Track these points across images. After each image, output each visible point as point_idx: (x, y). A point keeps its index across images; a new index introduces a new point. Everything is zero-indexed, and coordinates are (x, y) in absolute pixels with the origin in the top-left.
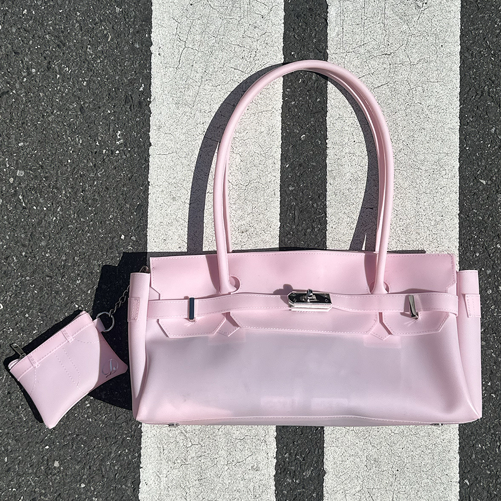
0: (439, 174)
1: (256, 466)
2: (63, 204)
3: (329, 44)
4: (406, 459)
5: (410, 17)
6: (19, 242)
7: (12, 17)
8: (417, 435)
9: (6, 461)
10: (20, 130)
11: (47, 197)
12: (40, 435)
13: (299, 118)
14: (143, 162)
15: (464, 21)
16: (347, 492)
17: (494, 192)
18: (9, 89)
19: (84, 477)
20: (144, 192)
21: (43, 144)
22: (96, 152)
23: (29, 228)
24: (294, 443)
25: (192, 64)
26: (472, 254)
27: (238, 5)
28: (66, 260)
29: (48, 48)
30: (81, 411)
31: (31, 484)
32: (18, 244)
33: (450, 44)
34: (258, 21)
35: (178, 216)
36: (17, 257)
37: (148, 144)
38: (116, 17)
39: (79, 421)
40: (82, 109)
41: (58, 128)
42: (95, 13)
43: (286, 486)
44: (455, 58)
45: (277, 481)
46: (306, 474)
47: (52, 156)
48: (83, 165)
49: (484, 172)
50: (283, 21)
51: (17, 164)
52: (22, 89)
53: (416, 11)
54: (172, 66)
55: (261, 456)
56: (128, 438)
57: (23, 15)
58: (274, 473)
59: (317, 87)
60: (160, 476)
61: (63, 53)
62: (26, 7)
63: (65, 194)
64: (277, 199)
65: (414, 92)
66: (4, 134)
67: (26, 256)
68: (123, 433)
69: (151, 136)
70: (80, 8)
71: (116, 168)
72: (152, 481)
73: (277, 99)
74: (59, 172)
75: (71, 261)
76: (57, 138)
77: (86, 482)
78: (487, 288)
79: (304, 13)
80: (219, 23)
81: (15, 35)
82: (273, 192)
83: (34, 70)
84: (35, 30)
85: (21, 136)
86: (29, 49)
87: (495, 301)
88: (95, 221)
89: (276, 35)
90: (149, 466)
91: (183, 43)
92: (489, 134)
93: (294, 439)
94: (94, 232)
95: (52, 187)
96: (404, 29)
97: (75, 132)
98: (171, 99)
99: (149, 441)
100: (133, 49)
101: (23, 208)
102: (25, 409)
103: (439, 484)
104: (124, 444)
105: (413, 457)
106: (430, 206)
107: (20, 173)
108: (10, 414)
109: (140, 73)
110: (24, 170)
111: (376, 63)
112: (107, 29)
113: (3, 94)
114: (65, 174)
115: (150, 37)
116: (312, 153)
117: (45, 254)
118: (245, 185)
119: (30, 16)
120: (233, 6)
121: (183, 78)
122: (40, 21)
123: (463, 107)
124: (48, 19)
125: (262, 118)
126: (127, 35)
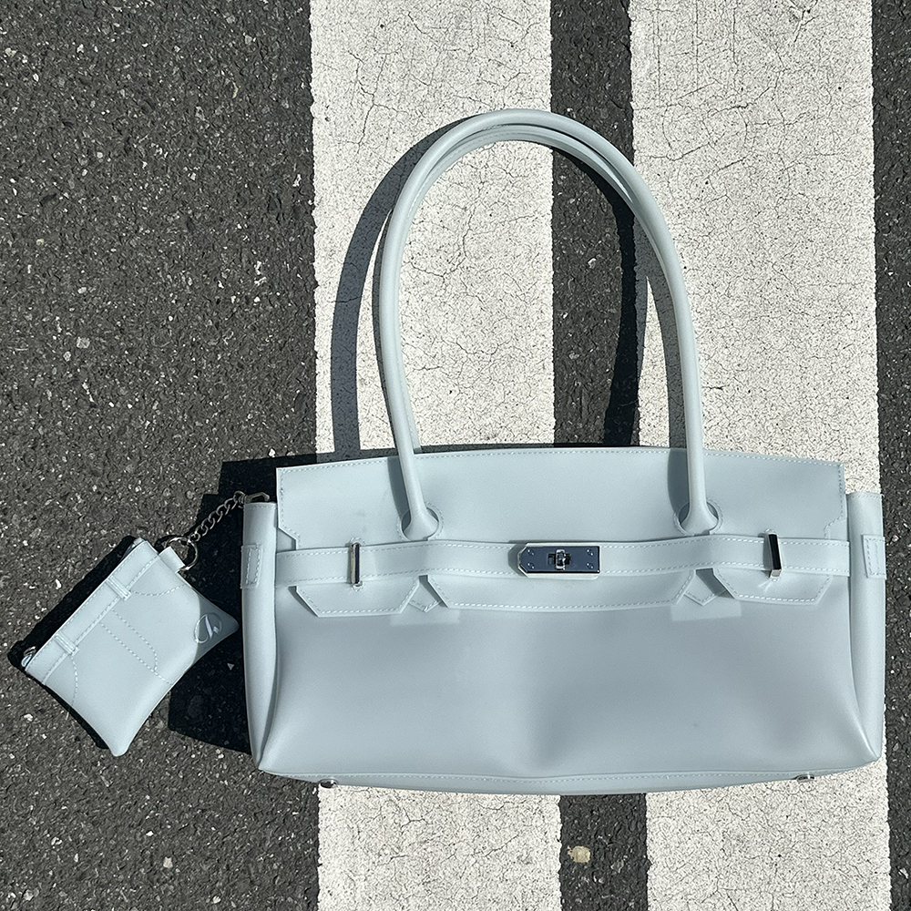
0: (839, 323)
1: (525, 855)
2: (162, 397)
3: (634, 91)
4: (794, 836)
5: (781, 36)
6: (85, 468)
7: (57, 59)
8: (812, 792)
9: (77, 861)
10: (79, 264)
11: (133, 385)
12: (136, 812)
13: (583, 227)
14: (304, 315)
15: (878, 43)
16: (689, 897)
18: (57, 191)
19: (217, 885)
20: (308, 371)
21: (122, 290)
22: (218, 302)
23: (103, 443)
24: (592, 812)
25: (387, 136)
26: (903, 465)
27: (467, 25)
28: (171, 498)
29: (124, 114)
30: (208, 767)
31: (123, 900)
32: (85, 471)
33: (855, 85)
34: (505, 53)
35: (371, 413)
36: (83, 494)
37: (312, 283)
38: (246, 53)
39: (206, 786)
40: (189, 222)
41: (148, 259)
42: (207, 48)
43: (581, 890)
44: (865, 109)
45: (565, 881)
46: (615, 867)
47: (140, 310)
48: (196, 324)
50: (550, 52)
51: (77, 326)
52: (79, 191)
53: (791, 26)
54: (351, 140)
55: (534, 839)
56: (294, 813)
57: (78, 55)
58: (559, 867)
60: (355, 879)
61: (152, 123)
62: (82, 40)
63: (166, 380)
64: (549, 376)
65: (791, 175)
66: (50, 272)
67: (99, 493)
68: (285, 805)
69: (317, 270)
70: (181, 39)
71: (255, 329)
72: (340, 888)
73: (543, 194)
75: (180, 498)
76: (148, 277)
77: (223, 892)
79: (588, 35)
80: (434, 59)
81: (63, 92)
82: (541, 364)
83: (100, 155)
84: (100, 82)
85: (81, 276)
86: (91, 116)
88: (220, 426)
89: (537, 78)
90: (335, 862)
91: (370, 97)
93: (593, 806)
94: (220, 446)
95: (140, 366)
96: (770, 60)
97: (178, 266)
98: (351, 201)
99: (333, 817)
100: (279, 111)
101: (91, 406)
102: (108, 768)
103: (855, 878)
104: (288, 824)
105: (805, 831)
106: (826, 381)
107: (82, 343)
108: (81, 776)
109: (292, 155)
110: (89, 336)
111: (722, 124)
112: (229, 76)
113: (46, 199)
114: (163, 342)
115: (309, 88)
116: (608, 290)
117: (134, 488)
118: (490, 352)
119: (89, 56)
120: (458, 28)
121: (372, 161)
122: (108, 65)
123: (881, 199)
124: (122, 61)
125: (518, 230)
126: (266, 86)
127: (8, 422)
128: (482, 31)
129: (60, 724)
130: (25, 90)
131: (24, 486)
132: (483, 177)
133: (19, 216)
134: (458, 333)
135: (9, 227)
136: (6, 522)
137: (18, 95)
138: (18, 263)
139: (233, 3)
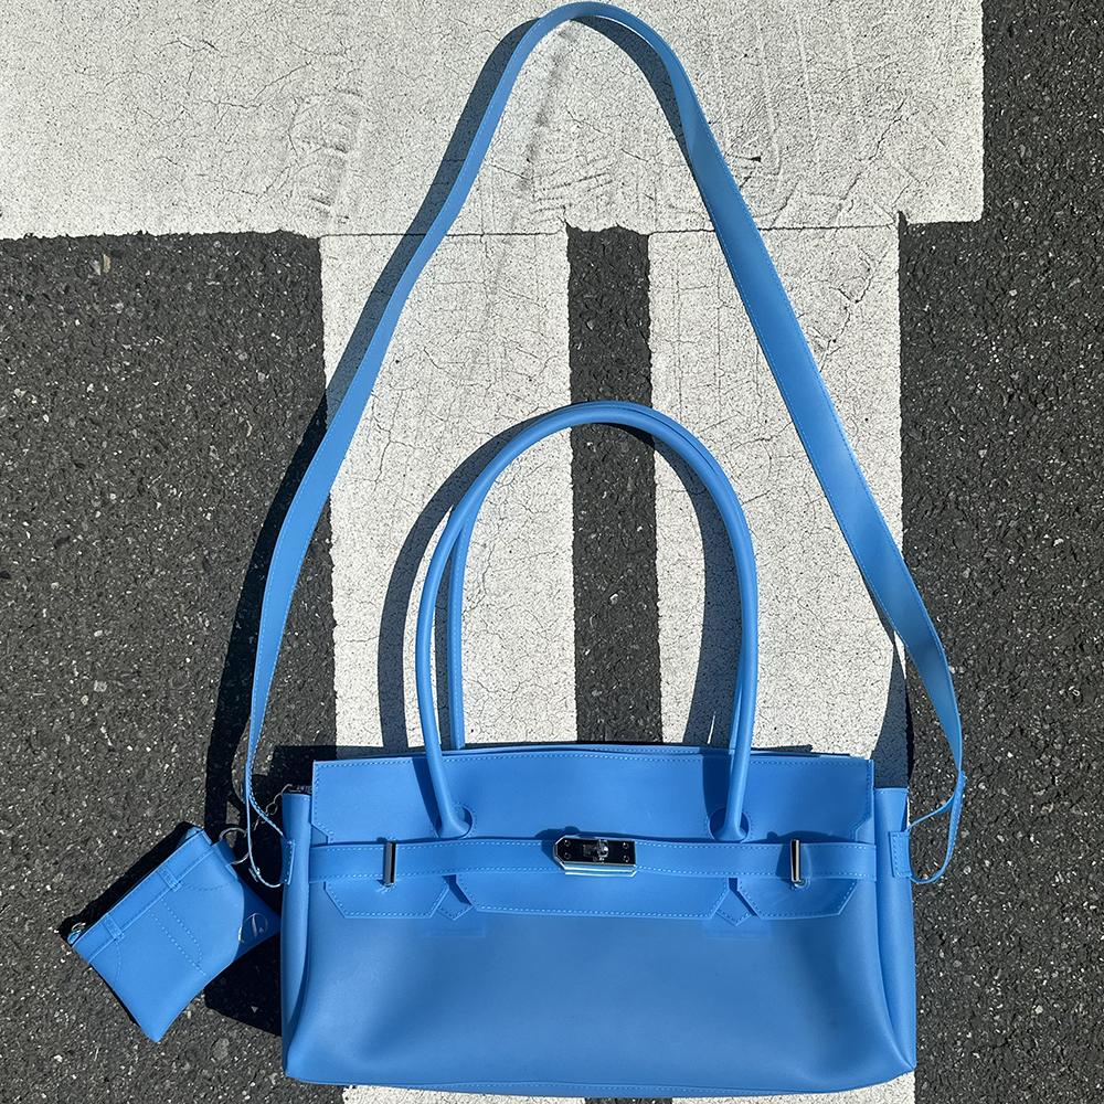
0: (867, 658)
2: (180, 739)
6: (105, 812)
10: (94, 607)
11: (151, 728)
13: (604, 563)
14: (323, 655)
15: (906, 372)
17: (970, 686)
18: (71, 534)
20: (327, 711)
21: (139, 632)
23: (122, 787)
25: (404, 473)
26: (933, 803)
27: (484, 360)
29: (137, 455)
32: (104, 816)
33: (882, 416)
34: (523, 388)
36: (103, 838)
37: (331, 622)
38: (259, 391)
40: (205, 563)
41: (164, 601)
42: (220, 386)
44: (892, 441)
47: (157, 652)
48: (213, 666)
49: (951, 650)
50: (569, 385)
51: (93, 669)
52: (93, 533)
54: (368, 478)
57: (88, 394)
59: (637, 506)
61: (166, 462)
62: (92, 379)
63: (184, 722)
64: (571, 714)
65: (816, 508)
66: (66, 616)
67: (119, 837)
69: (335, 609)
70: (193, 377)
73: (563, 530)
74: (170, 681)
76: (164, 619)
78: (963, 863)
79: (608, 368)
80: (450, 395)
81: (74, 432)
82: (563, 702)
83: (113, 496)
84: (111, 421)
85: (97, 619)
86: (103, 456)
87: (978, 887)
91: (387, 434)
92: (960, 580)
95: (158, 709)
97: (195, 606)
98: (369, 539)
100: (293, 449)
101: (110, 751)
106: (854, 718)
107: (99, 687)
110: (106, 680)
111: (745, 457)
112: (243, 414)
114: (181, 684)
116: (631, 626)
117: (154, 832)
118: (511, 690)
119: (99, 396)
120: (474, 362)
121: (390, 499)
122: (118, 404)
123: (909, 532)
124: (133, 399)
125: (538, 567)
126: (281, 423)
127: (28, 767)
128: (499, 366)
129: (89, 1066)
130: (36, 431)
131: (45, 831)
132: (502, 513)
133: (33, 560)
134: (479, 671)
135: (23, 571)
136: (28, 867)
137: (29, 436)
138: (33, 607)
139: (245, 339)
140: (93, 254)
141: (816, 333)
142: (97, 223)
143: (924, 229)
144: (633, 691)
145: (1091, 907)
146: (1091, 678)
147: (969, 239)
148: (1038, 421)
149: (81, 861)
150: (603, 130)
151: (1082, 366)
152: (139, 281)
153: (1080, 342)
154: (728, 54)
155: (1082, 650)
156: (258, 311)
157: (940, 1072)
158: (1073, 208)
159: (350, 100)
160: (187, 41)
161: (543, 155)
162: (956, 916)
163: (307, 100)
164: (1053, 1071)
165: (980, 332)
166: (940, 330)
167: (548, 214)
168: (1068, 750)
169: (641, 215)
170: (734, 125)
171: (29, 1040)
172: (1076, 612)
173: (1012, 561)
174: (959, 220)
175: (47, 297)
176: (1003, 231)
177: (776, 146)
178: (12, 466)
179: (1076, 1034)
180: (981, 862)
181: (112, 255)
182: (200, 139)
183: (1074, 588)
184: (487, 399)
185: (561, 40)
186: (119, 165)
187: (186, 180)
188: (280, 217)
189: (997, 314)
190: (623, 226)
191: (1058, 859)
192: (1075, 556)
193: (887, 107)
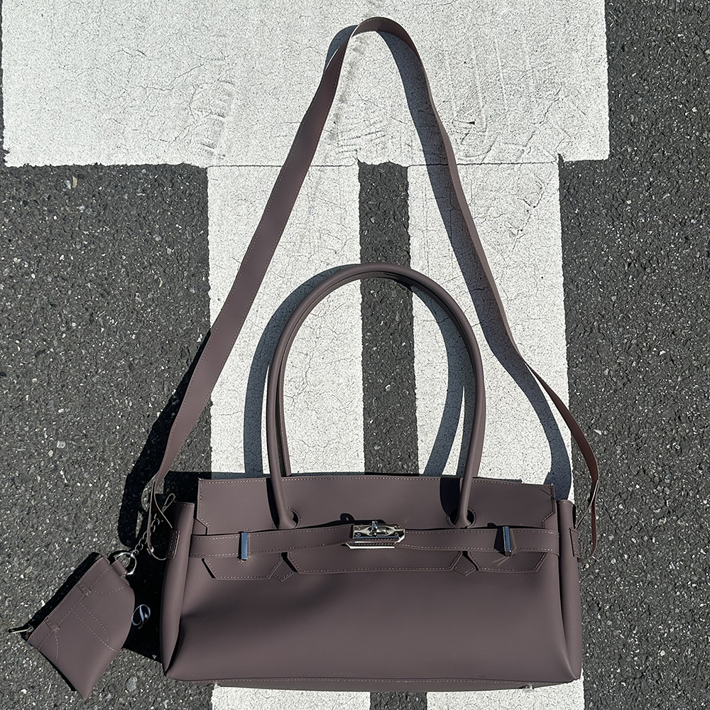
0: (546, 425)
2: (111, 478)
5: (504, 246)
6: (61, 526)
7: (47, 264)
10: (59, 394)
11: (93, 471)
13: (382, 365)
14: (204, 424)
15: (565, 249)
17: (611, 443)
18: (46, 348)
20: (206, 459)
21: (87, 410)
22: (149, 416)
23: (73, 509)
25: (257, 309)
27: (307, 240)
28: (116, 545)
29: (90, 299)
32: (61, 529)
33: (552, 275)
34: (331, 257)
36: (59, 543)
37: (209, 403)
38: (168, 259)
40: (130, 366)
41: (104, 390)
42: (143, 256)
44: (558, 291)
47: (98, 423)
48: (134, 431)
49: (599, 420)
50: (360, 256)
51: (57, 434)
52: (60, 347)
53: (510, 239)
57: (60, 262)
59: (402, 330)
61: (108, 303)
62: (63, 252)
63: (114, 468)
64: (361, 462)
65: (514, 332)
66: (41, 399)
67: (70, 543)
70: (126, 251)
73: (356, 345)
74: (106, 441)
76: (103, 401)
78: (610, 556)
79: (384, 246)
80: (286, 261)
81: (51, 285)
82: (356, 453)
83: (74, 324)
85: (61, 402)
86: (68, 300)
87: (621, 572)
92: (603, 376)
95: (98, 459)
96: (499, 261)
97: (123, 393)
100: (188, 295)
101: (66, 486)
106: (540, 464)
107: (60, 445)
109: (197, 322)
110: (65, 440)
112: (157, 274)
113: (39, 353)
114: (113, 443)
115: (207, 280)
116: (399, 405)
117: (92, 539)
118: (323, 446)
119: (67, 262)
120: (301, 242)
121: (248, 326)
123: (570, 346)
124: (89, 265)
125: (340, 368)
126: (180, 279)
127: (12, 497)
128: (316, 244)
129: (45, 696)
130: (26, 284)
131: (22, 539)
132: (318, 334)
133: (21, 364)
134: (303, 433)
135: (14, 371)
136: (10, 563)
137: (22, 287)
138: (20, 394)
139: (159, 228)
140: (66, 176)
141: (510, 226)
142: (70, 158)
143: (574, 164)
144: (400, 446)
145: (693, 585)
146: (686, 437)
147: (601, 170)
148: (647, 279)
149: (44, 559)
150: (380, 106)
151: (673, 246)
152: (95, 193)
153: (671, 231)
154: (454, 61)
155: (680, 420)
156: (168, 211)
157: (600, 695)
158: (664, 152)
159: (228, 87)
160: (128, 51)
161: (343, 119)
162: (608, 592)
163: (201, 86)
164: (674, 694)
165: (609, 225)
166: (585, 224)
167: (347, 154)
168: (674, 483)
169: (403, 155)
170: (458, 103)
171: (5, 679)
172: (675, 396)
173: (634, 364)
174: (595, 159)
175: (36, 202)
176: (622, 165)
177: (483, 115)
178: (10, 305)
179: (687, 669)
180: (622, 556)
181: (78, 177)
182: (135, 108)
183: (673, 381)
184: (309, 264)
185: (355, 53)
186: (84, 123)
187: (126, 133)
188: (183, 155)
189: (620, 215)
190: (392, 161)
191: (671, 553)
192: (673, 361)
193: (550, 92)
